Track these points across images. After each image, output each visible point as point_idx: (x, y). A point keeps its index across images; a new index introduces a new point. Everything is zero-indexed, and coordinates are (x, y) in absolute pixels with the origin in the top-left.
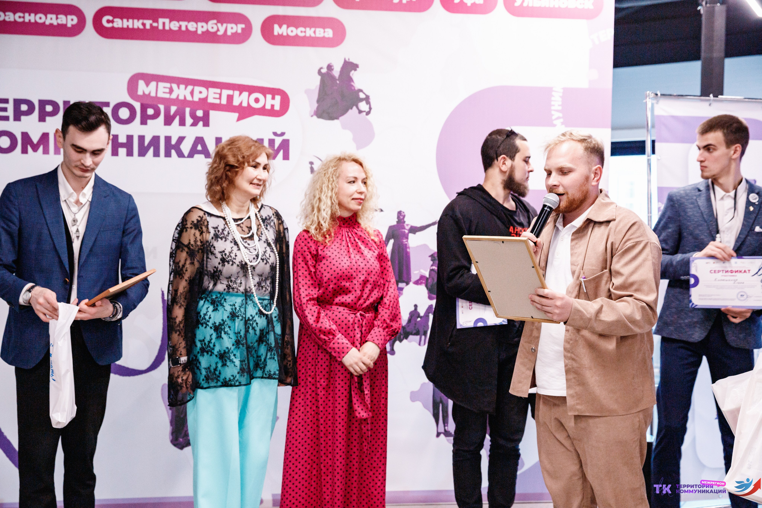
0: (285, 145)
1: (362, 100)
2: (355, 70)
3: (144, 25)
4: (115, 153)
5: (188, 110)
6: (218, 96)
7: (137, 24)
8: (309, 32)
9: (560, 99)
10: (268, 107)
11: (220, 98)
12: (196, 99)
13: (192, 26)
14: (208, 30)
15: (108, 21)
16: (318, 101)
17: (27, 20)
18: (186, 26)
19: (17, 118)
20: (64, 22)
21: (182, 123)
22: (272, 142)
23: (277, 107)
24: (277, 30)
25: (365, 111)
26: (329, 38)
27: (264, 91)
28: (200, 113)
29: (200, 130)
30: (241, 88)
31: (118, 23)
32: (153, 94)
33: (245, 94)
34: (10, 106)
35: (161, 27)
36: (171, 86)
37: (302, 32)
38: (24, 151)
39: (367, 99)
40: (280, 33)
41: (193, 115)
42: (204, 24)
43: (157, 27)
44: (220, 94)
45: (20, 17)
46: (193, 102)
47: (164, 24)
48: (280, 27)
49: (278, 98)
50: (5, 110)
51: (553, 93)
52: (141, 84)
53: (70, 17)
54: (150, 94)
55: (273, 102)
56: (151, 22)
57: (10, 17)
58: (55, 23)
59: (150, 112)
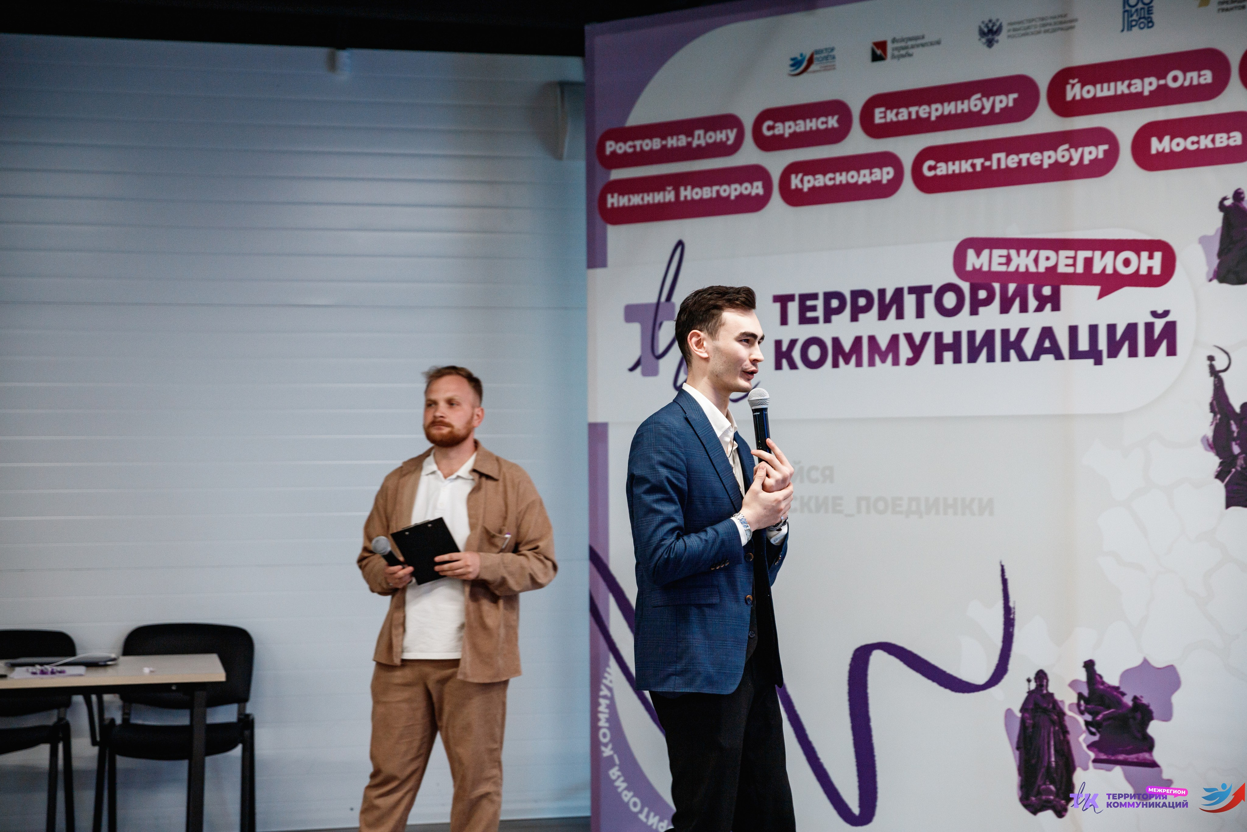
0: (1169, 331)
3: (973, 166)
4: (939, 359)
5: (1031, 287)
6: (1071, 262)
7: (965, 166)
8: (1205, 142)
10: (1143, 271)
11: (1074, 265)
12: (1042, 269)
13: (1035, 159)
14: (1056, 162)
15: (931, 168)
16: (1220, 255)
17: (838, 182)
18: (1028, 160)
19: (827, 319)
20: (879, 178)
21: (1024, 309)
22: (1149, 327)
23: (1157, 271)
24: (1155, 146)
26: (1233, 148)
27: (1136, 246)
28: (1047, 291)
29: (1047, 317)
30: (1104, 246)
31: (943, 169)
32: (985, 268)
33: (1109, 255)
34: (820, 304)
35: (995, 167)
36: (1009, 253)
37: (1193, 143)
38: (836, 365)
40: (1161, 150)
41: (1038, 295)
42: (1050, 153)
43: (990, 167)
44: (1075, 259)
45: (830, 179)
46: (1037, 274)
47: (999, 160)
48: (1160, 140)
49: (1156, 255)
50: (815, 309)
52: (971, 253)
53: (885, 170)
54: (981, 267)
55: (1150, 263)
56: (981, 160)
57: (821, 181)
58: (869, 182)
59: (982, 294)
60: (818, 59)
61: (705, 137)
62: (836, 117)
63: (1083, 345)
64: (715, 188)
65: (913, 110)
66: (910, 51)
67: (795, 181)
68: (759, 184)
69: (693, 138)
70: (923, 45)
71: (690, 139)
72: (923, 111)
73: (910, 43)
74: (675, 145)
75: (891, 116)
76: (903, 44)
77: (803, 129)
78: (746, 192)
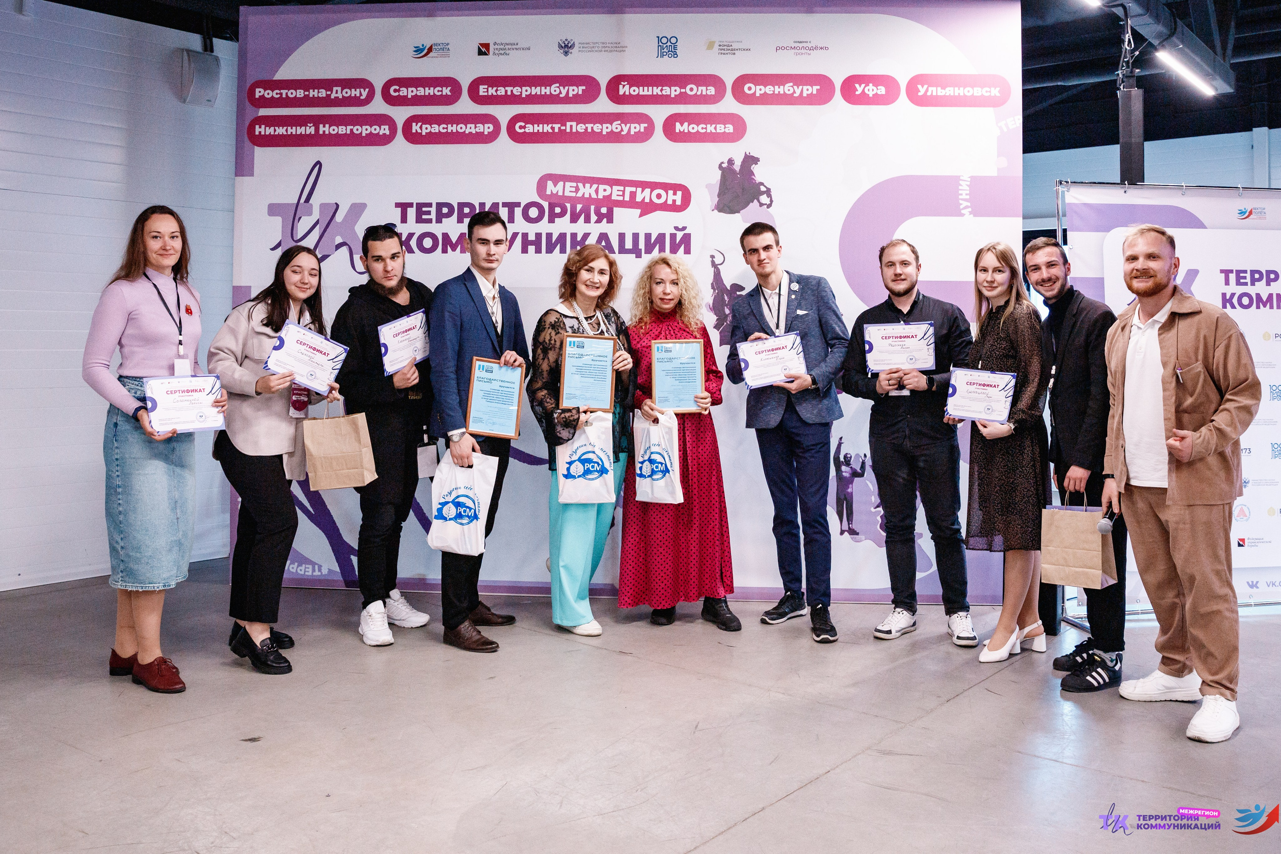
0: (687, 239)
1: (763, 193)
2: (756, 164)
3: (553, 128)
4: (525, 250)
5: (593, 207)
6: (621, 193)
7: (547, 128)
8: (710, 128)
9: (968, 188)
10: (670, 202)
11: (623, 195)
12: (600, 197)
13: (597, 128)
14: (612, 131)
15: (521, 127)
16: (719, 195)
17: (449, 131)
18: (592, 128)
19: (439, 221)
20: (482, 130)
21: (587, 220)
22: (673, 236)
23: (679, 203)
24: (678, 127)
25: (766, 204)
26: (729, 133)
27: (666, 187)
28: (604, 210)
29: (604, 227)
30: (644, 185)
31: (530, 128)
32: (560, 193)
33: (648, 191)
34: (433, 210)
35: (568, 130)
36: (577, 185)
37: (702, 128)
38: (445, 251)
39: (768, 192)
40: (682, 130)
41: (598, 213)
42: (608, 125)
43: (565, 130)
44: (624, 191)
45: (444, 128)
46: (598, 199)
47: (571, 126)
48: (682, 126)
49: (679, 193)
50: (429, 213)
51: (961, 182)
52: (550, 184)
53: (487, 126)
54: (557, 193)
55: (675, 197)
56: (559, 125)
57: (435, 129)
58: (474, 132)
59: (558, 210)
60: (436, 49)
61: (342, 93)
62: (449, 88)
63: (629, 245)
64: (349, 128)
65: (509, 89)
66: (507, 52)
67: (415, 128)
68: (387, 127)
69: (332, 93)
70: (516, 49)
71: (329, 93)
72: (516, 91)
73: (507, 47)
74: (316, 96)
75: (492, 91)
76: (502, 47)
77: (423, 94)
78: (374, 132)
